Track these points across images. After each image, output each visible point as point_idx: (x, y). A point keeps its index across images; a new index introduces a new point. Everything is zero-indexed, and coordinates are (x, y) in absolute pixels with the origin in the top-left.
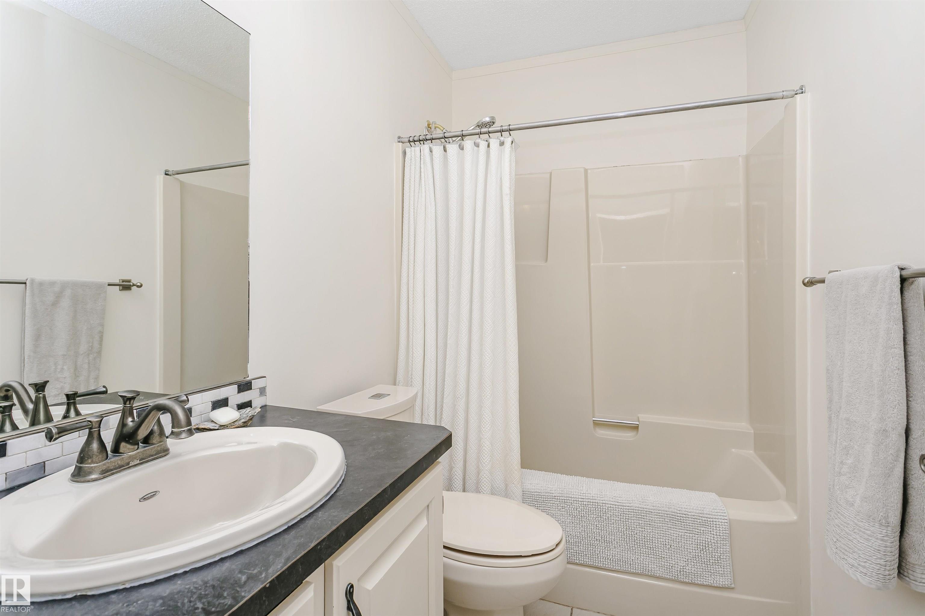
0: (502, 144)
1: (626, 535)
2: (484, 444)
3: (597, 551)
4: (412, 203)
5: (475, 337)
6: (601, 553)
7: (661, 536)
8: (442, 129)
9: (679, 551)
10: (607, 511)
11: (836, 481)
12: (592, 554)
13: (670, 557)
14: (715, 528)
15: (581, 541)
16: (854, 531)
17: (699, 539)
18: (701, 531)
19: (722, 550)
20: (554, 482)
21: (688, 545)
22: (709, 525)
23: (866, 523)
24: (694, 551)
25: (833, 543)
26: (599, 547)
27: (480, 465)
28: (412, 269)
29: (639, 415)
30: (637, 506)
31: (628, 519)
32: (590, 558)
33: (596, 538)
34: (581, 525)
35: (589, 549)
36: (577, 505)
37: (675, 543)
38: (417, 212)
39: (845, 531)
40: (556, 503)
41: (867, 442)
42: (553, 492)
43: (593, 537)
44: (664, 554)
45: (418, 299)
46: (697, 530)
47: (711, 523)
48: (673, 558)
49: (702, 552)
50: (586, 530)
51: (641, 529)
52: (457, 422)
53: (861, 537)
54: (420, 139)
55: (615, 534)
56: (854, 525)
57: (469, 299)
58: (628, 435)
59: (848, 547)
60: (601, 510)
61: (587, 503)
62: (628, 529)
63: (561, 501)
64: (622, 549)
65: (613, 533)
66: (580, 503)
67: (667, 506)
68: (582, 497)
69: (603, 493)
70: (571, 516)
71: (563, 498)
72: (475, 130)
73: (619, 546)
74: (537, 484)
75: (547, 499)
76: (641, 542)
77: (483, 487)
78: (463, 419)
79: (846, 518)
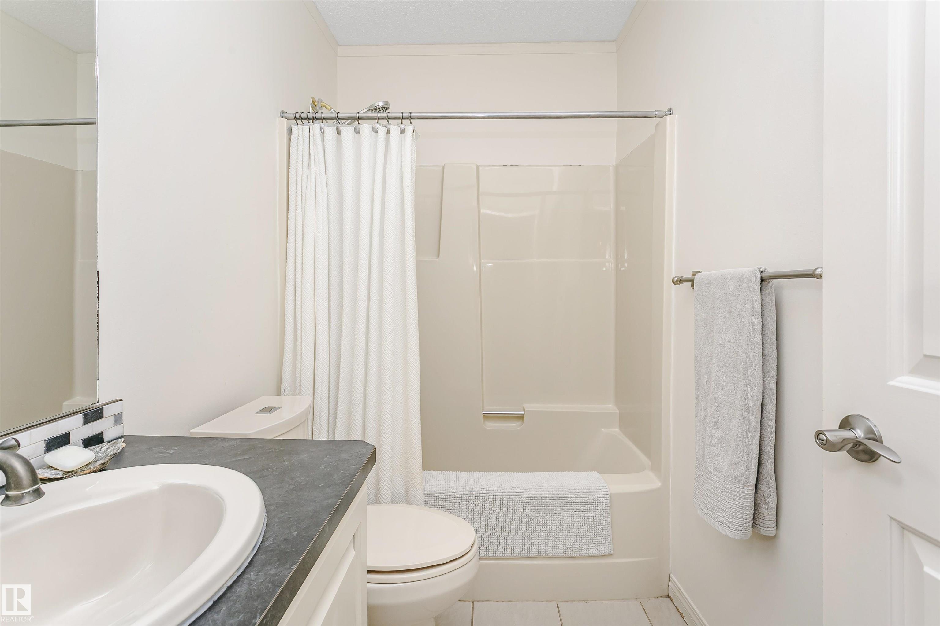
0: (402, 132)
1: (523, 522)
2: (384, 450)
3: (497, 542)
4: (299, 188)
5: (374, 336)
6: (501, 543)
7: (554, 518)
8: (330, 108)
9: (569, 529)
10: (506, 502)
11: (707, 452)
12: (492, 546)
13: (562, 537)
14: (599, 504)
15: (482, 535)
16: (722, 493)
17: (586, 515)
18: (588, 508)
19: (604, 522)
20: (455, 481)
21: (577, 523)
22: (595, 502)
23: (732, 485)
24: (582, 527)
25: (704, 505)
26: (499, 538)
27: (380, 473)
28: (300, 263)
29: (525, 405)
30: (534, 493)
31: (526, 507)
32: (490, 550)
33: (496, 530)
34: (482, 519)
35: (490, 542)
36: (479, 500)
37: (566, 522)
38: (305, 200)
39: (715, 494)
40: (458, 501)
41: (733, 417)
42: (455, 491)
43: (494, 530)
44: (557, 535)
45: (307, 297)
46: (584, 508)
47: (596, 499)
48: (564, 537)
49: (588, 527)
50: (486, 523)
51: (537, 515)
52: (354, 430)
53: (728, 497)
54: (309, 117)
55: (514, 523)
56: (723, 488)
57: (366, 297)
58: (514, 426)
59: (717, 507)
60: (501, 502)
61: (488, 497)
62: (526, 516)
63: (463, 499)
64: (519, 536)
65: (512, 522)
66: (481, 498)
67: (559, 490)
68: (483, 492)
69: (503, 486)
70: (473, 512)
71: (465, 496)
72: (367, 113)
73: (517, 534)
74: (439, 485)
75: (448, 499)
76: (537, 527)
77: (383, 496)
78: (360, 426)
79: (716, 483)
